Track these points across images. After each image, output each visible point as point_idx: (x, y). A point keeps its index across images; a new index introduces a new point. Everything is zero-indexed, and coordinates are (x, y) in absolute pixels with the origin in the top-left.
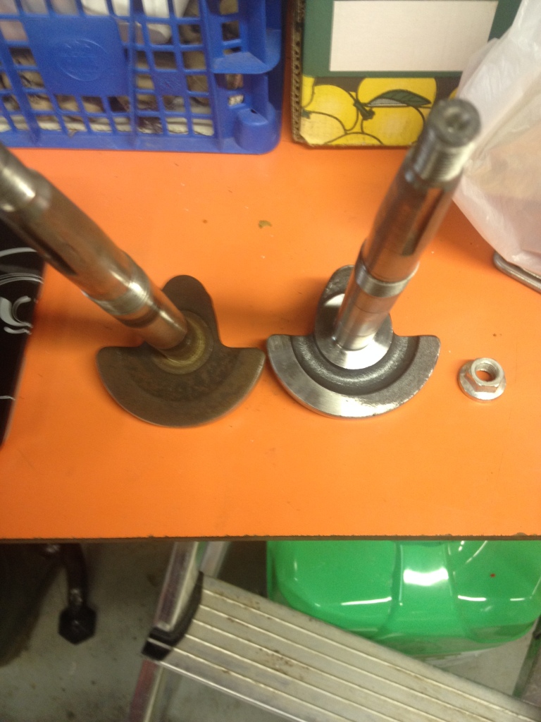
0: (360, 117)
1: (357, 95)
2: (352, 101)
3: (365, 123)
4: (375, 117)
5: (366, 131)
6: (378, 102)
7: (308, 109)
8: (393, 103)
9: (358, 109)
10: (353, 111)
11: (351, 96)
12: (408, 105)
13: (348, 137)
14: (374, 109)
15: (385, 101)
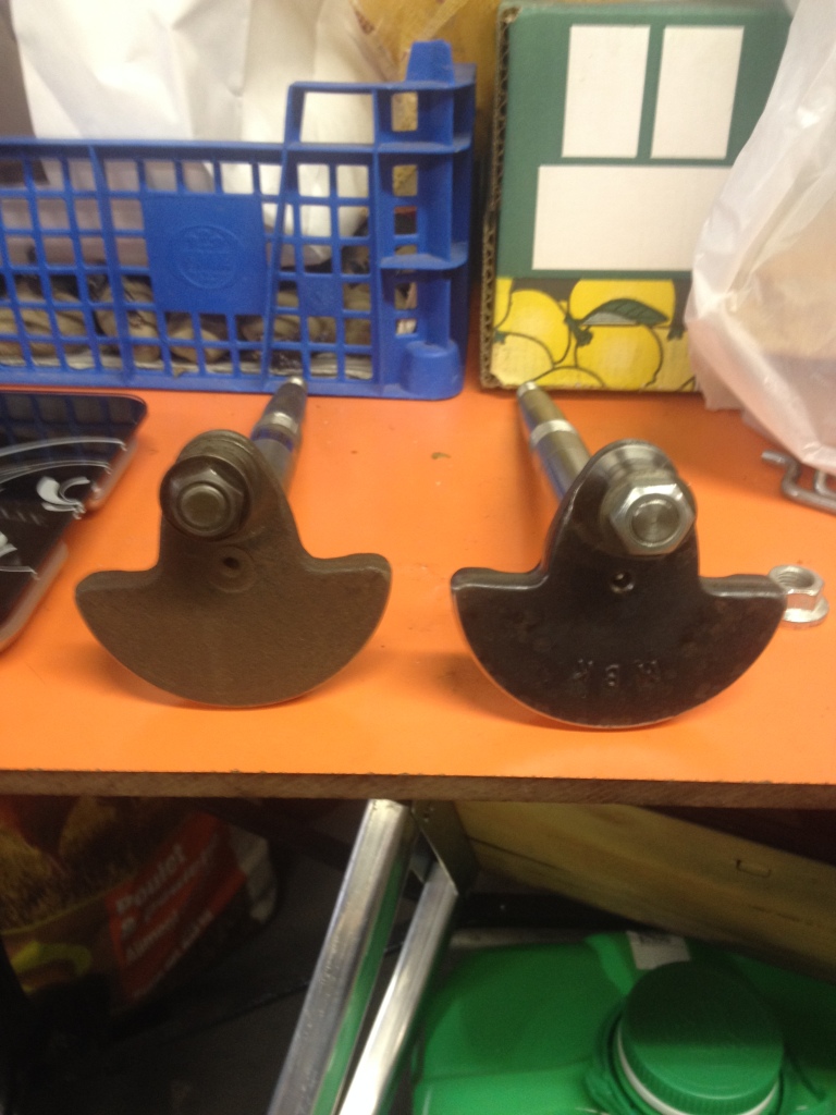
0: (574, 342)
1: (568, 306)
2: (562, 317)
3: (582, 351)
4: (594, 341)
5: (582, 363)
6: (597, 317)
7: (503, 328)
8: (618, 319)
9: (570, 329)
10: (563, 331)
11: (561, 308)
12: (638, 324)
13: (558, 373)
14: (592, 329)
15: (606, 317)
